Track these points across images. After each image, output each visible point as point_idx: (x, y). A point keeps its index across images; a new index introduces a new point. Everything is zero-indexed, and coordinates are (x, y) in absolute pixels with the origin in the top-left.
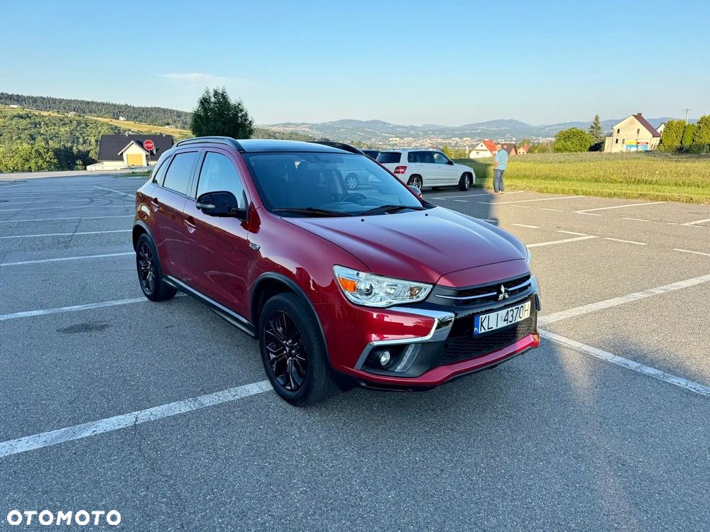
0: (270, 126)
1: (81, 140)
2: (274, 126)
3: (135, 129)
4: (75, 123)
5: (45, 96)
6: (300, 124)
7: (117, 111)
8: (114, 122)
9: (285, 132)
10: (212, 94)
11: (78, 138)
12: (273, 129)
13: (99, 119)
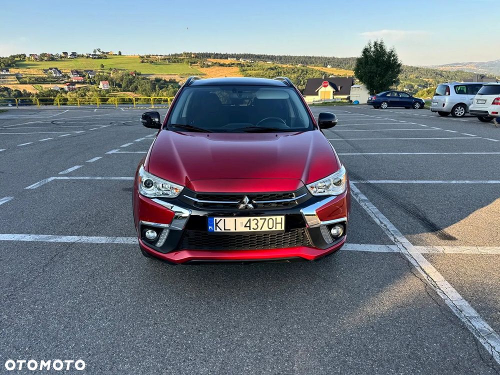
0: (439, 66)
1: (302, 83)
2: (442, 66)
3: (336, 74)
4: (300, 71)
5: (286, 55)
6: (467, 64)
7: (326, 61)
8: (324, 70)
9: (452, 71)
10: (372, 45)
11: (301, 81)
12: (441, 69)
13: (315, 68)
